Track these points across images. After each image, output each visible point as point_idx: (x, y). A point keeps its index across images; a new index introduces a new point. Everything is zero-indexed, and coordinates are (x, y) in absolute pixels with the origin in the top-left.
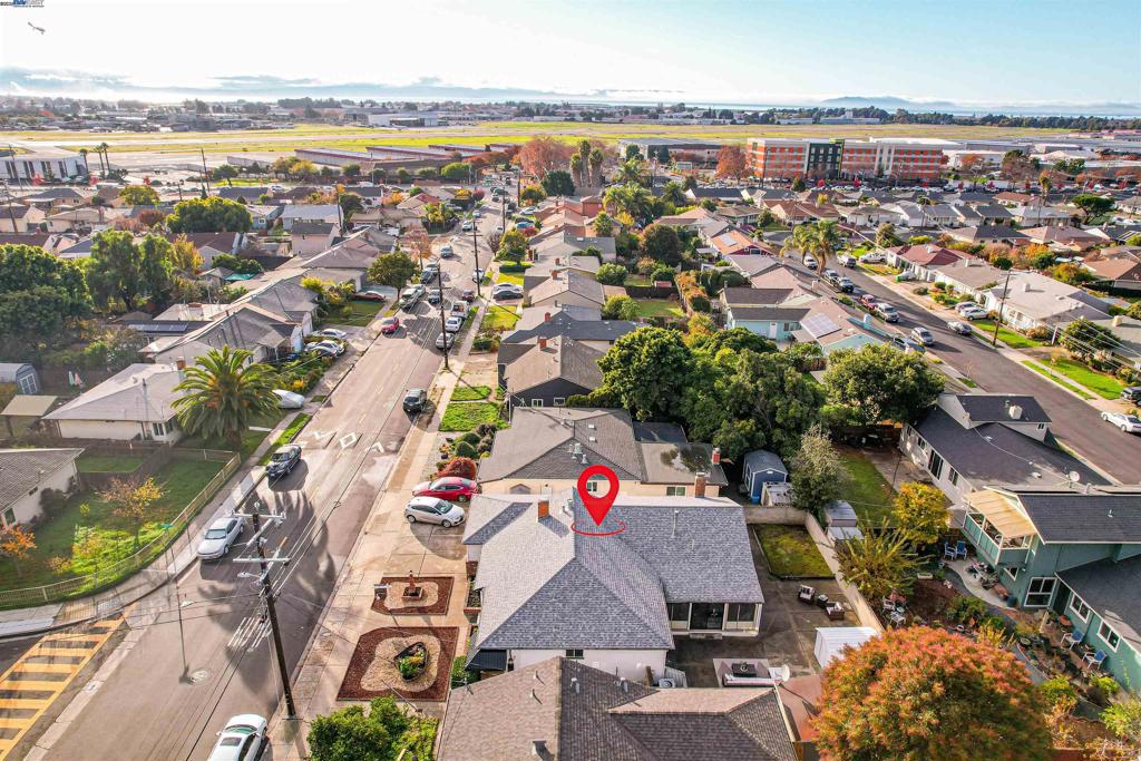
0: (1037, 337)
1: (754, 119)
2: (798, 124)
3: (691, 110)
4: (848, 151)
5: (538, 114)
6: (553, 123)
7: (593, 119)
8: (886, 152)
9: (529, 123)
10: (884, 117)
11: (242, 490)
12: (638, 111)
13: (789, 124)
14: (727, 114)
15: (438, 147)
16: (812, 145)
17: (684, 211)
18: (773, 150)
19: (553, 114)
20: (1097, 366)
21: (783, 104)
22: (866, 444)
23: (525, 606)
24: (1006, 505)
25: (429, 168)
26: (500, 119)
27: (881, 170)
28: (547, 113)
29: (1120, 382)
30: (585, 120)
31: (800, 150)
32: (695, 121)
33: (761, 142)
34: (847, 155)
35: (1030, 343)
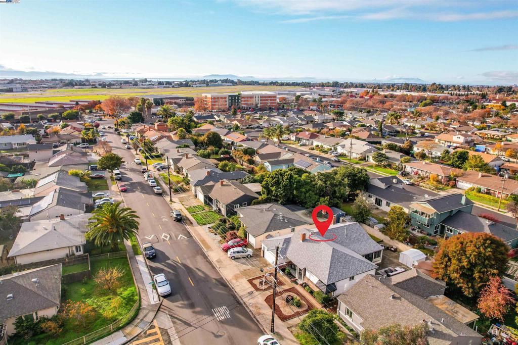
0: (360, 160)
1: (180, 85)
2: (200, 87)
3: (150, 82)
4: (243, 98)
5: (76, 85)
6: (86, 89)
7: (107, 87)
8: (257, 97)
9: (72, 89)
10: (234, 83)
11: (143, 266)
12: (127, 83)
13: (197, 87)
14: (169, 83)
15: (42, 103)
16: (229, 96)
17: (201, 126)
18: (214, 98)
19: (84, 85)
20: (385, 166)
21: (190, 78)
22: (349, 201)
23: (330, 267)
24: (423, 206)
25: (56, 114)
26: (55, 88)
27: (256, 105)
28: (80, 85)
29: (393, 170)
30: (102, 87)
31: (225, 98)
32: (155, 87)
33: (209, 96)
34: (243, 99)
35: (360, 162)
